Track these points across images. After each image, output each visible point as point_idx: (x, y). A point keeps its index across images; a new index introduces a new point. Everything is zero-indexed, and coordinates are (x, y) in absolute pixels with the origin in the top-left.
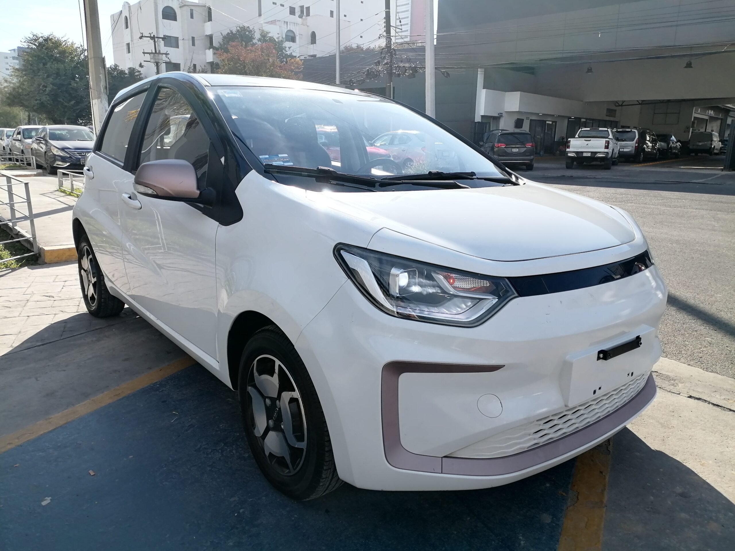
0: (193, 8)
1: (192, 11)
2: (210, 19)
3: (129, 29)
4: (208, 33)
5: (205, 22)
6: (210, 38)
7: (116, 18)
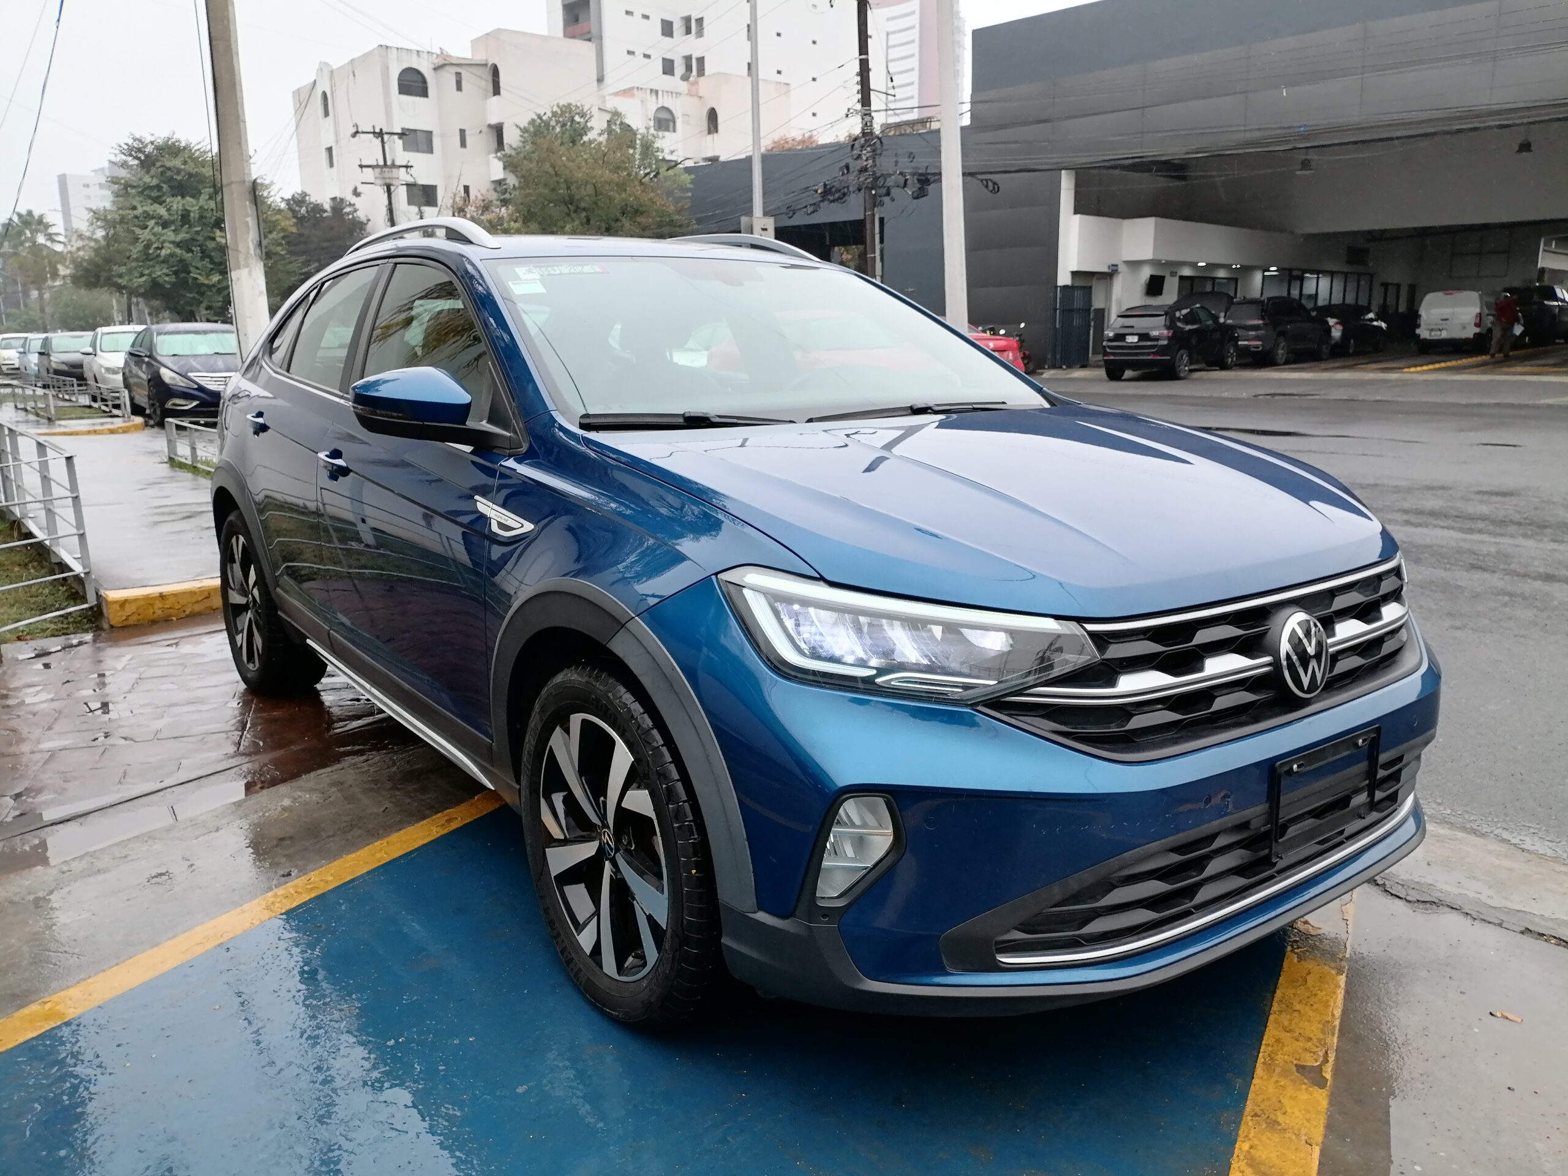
0: (458, 70)
1: (458, 75)
2: (496, 91)
3: (330, 118)
4: (494, 120)
5: (486, 98)
6: (498, 131)
7: (302, 99)
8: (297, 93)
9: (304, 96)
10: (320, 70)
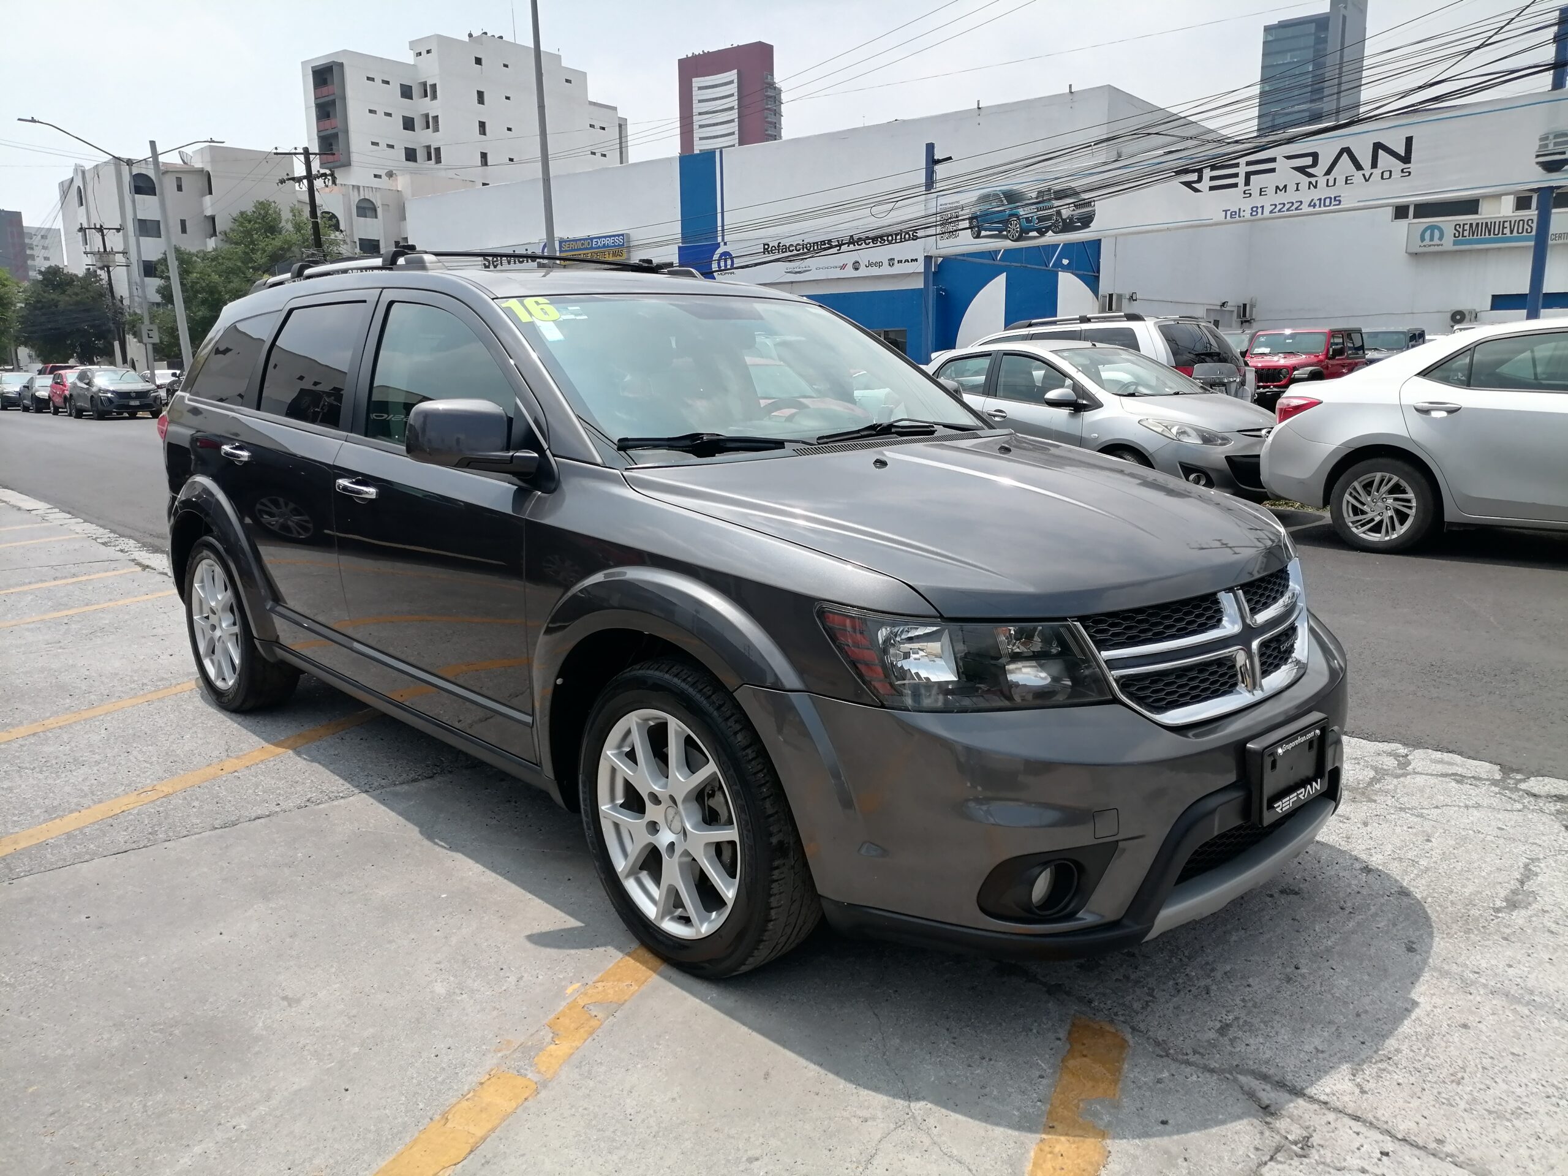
0: (179, 175)
1: (179, 179)
2: (210, 193)
3: (84, 207)
4: (209, 212)
5: (203, 195)
6: (212, 219)
7: (65, 188)
8: (62, 184)
9: (66, 185)
10: (76, 170)
